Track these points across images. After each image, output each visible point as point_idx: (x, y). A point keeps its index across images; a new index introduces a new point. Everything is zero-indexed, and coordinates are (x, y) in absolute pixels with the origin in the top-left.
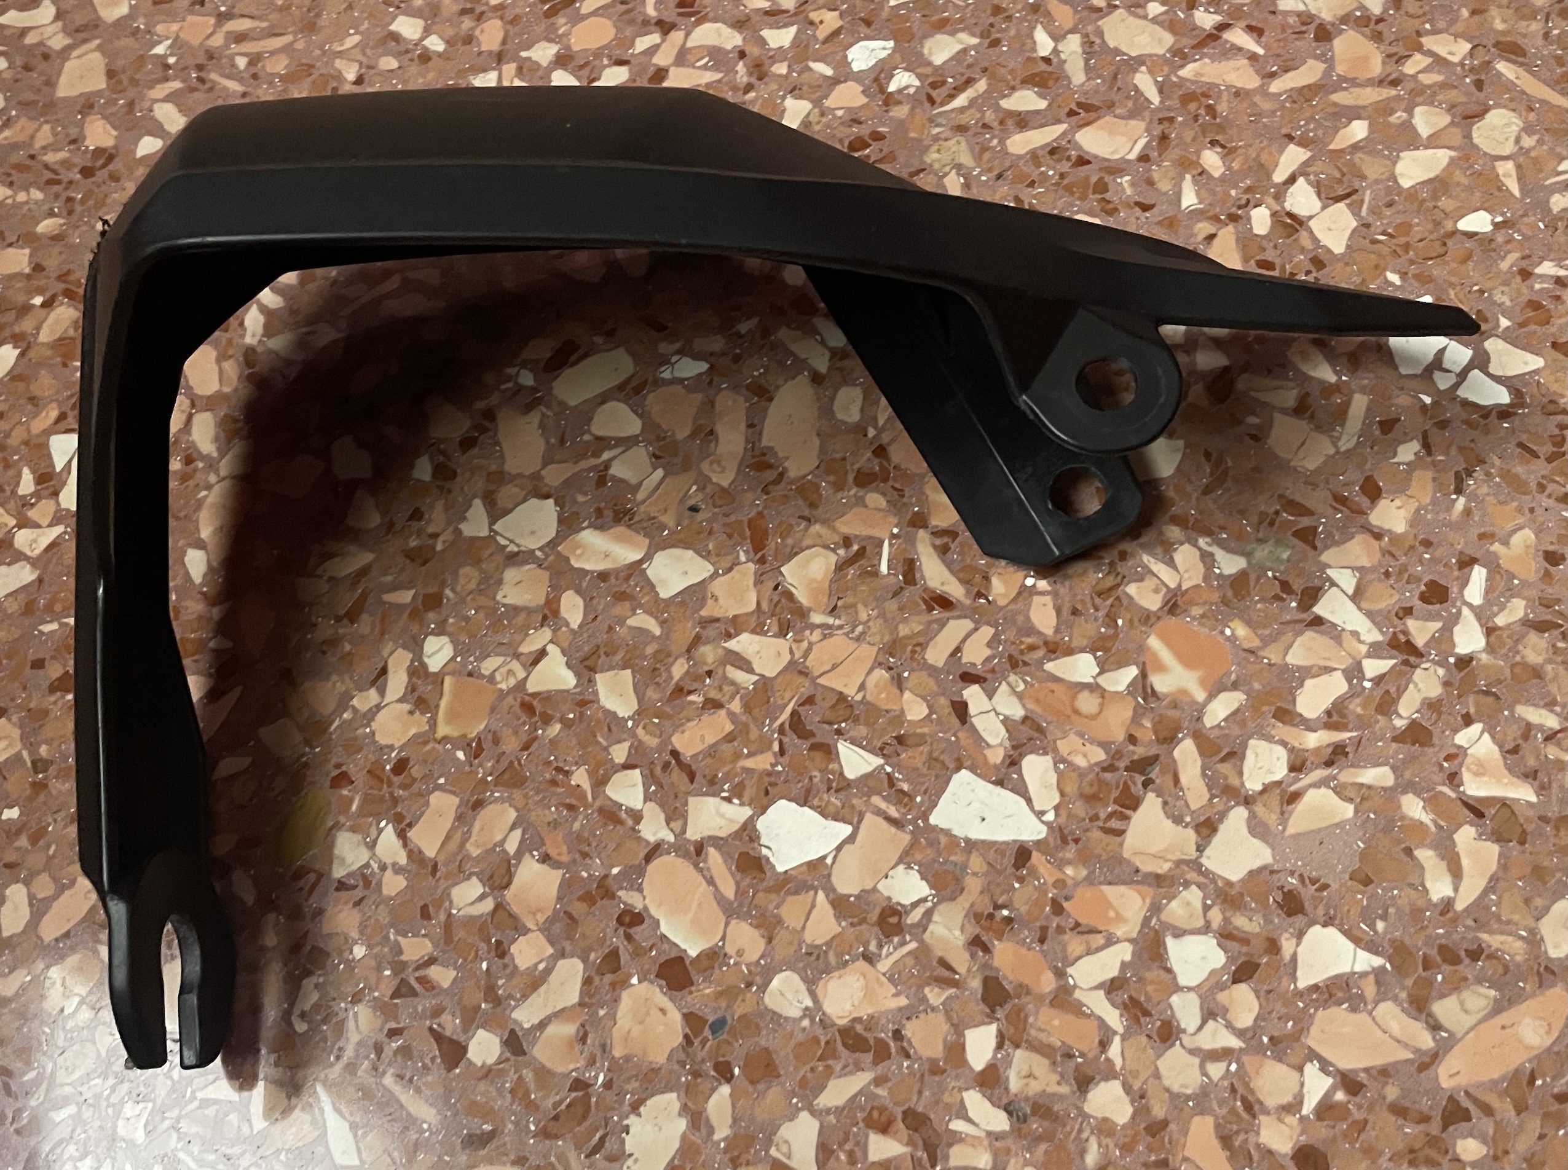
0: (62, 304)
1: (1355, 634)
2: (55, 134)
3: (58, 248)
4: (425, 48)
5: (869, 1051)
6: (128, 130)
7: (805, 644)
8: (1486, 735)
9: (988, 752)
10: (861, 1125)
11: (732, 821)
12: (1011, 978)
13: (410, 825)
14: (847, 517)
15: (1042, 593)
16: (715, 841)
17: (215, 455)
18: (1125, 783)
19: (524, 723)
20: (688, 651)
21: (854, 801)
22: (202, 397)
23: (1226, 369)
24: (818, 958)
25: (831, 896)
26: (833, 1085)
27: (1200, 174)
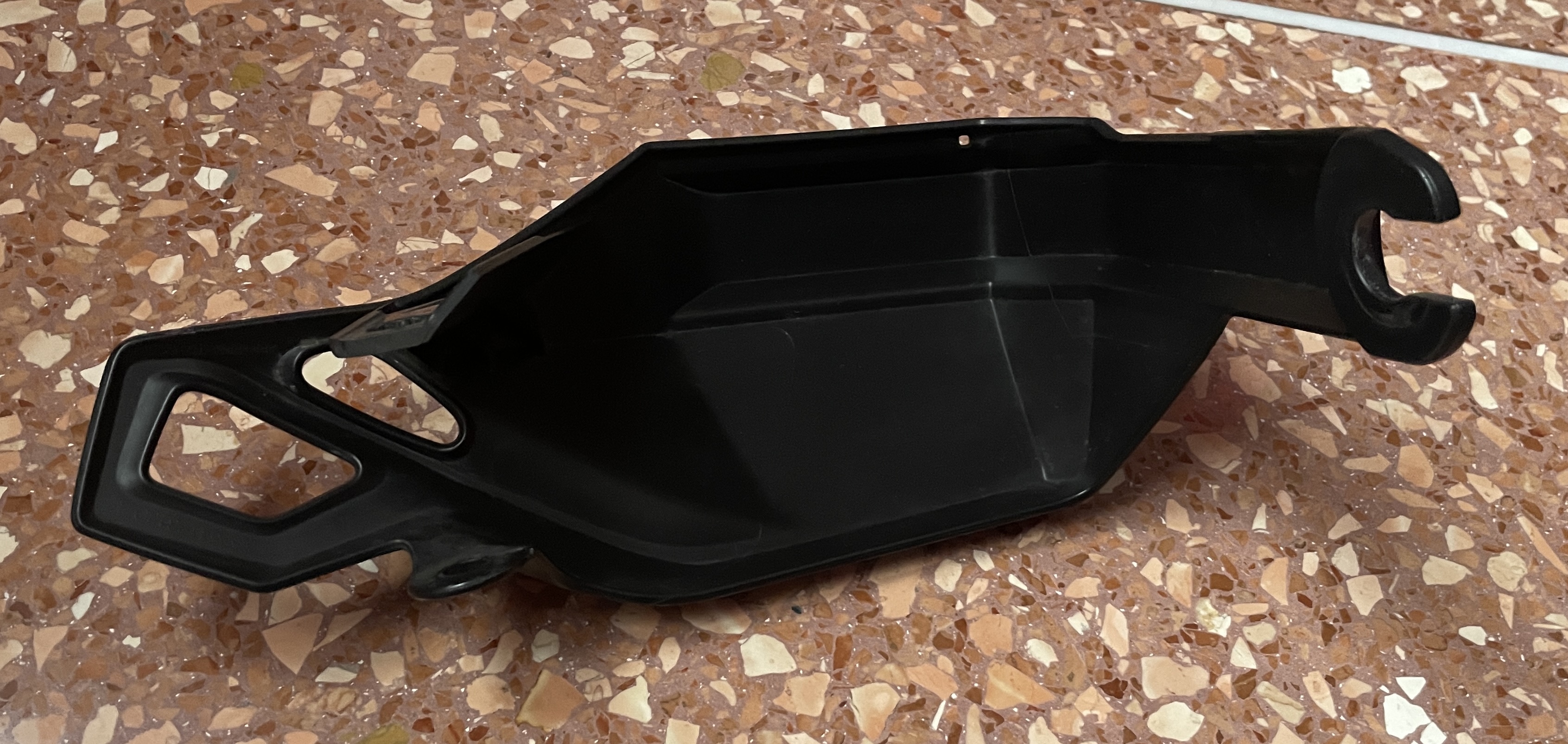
0: (346, 236)
3: (362, 191)
6: (455, 125)
14: (918, 669)
20: (753, 730)
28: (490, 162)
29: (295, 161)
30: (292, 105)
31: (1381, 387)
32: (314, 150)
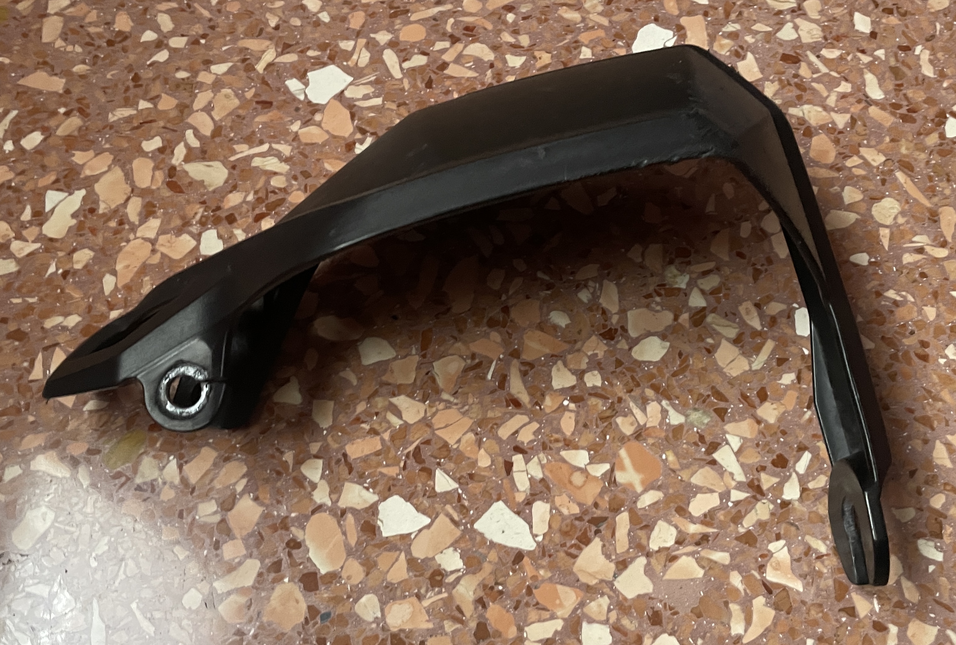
0: (75, 116)
1: (732, 474)
2: (98, 16)
3: (82, 82)
4: (318, 19)
6: (140, 24)
7: (434, 409)
8: (786, 548)
9: (517, 494)
11: (365, 501)
12: (493, 625)
13: (186, 462)
14: (477, 343)
15: (571, 411)
16: (353, 511)
17: (137, 223)
18: (586, 529)
19: (266, 419)
20: (369, 398)
21: (436, 506)
22: (139, 188)
23: (704, 309)
24: (391, 590)
25: (408, 557)
27: (721, 195)
28: (167, 46)
29: (36, 69)
30: (30, 31)
31: (799, 98)
32: (48, 59)
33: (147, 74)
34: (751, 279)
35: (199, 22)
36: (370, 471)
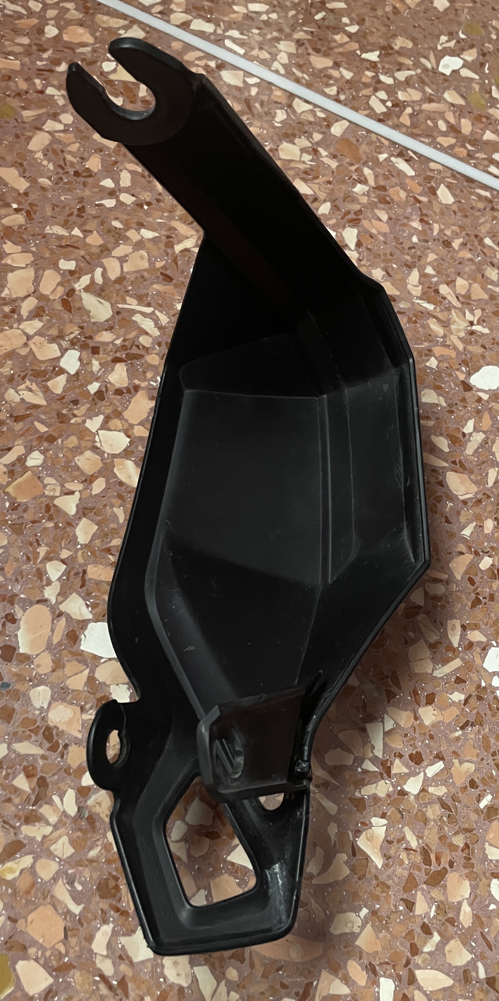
1: (373, 747)
2: (79, 150)
5: (50, 743)
8: (385, 828)
10: (22, 767)
11: (81, 614)
16: (69, 618)
17: (25, 317)
19: (41, 513)
22: (40, 292)
23: (420, 607)
24: (64, 693)
25: (91, 674)
26: (25, 744)
27: (480, 526)
33: (91, 210)
34: (470, 604)
35: (150, 192)
36: (98, 594)
